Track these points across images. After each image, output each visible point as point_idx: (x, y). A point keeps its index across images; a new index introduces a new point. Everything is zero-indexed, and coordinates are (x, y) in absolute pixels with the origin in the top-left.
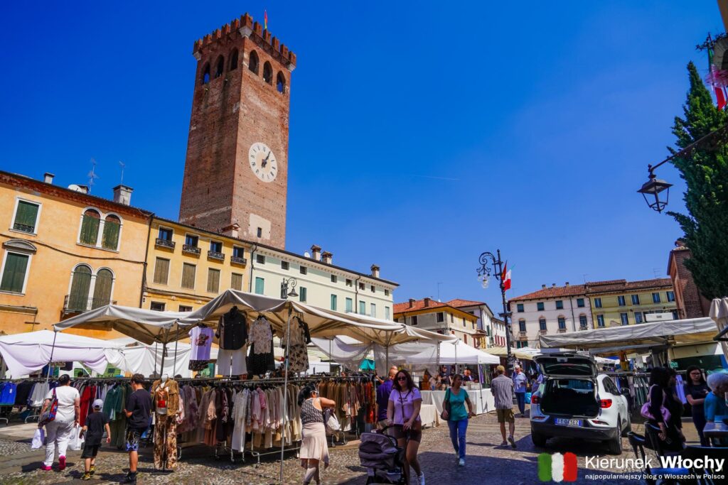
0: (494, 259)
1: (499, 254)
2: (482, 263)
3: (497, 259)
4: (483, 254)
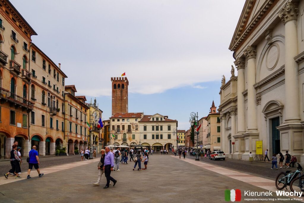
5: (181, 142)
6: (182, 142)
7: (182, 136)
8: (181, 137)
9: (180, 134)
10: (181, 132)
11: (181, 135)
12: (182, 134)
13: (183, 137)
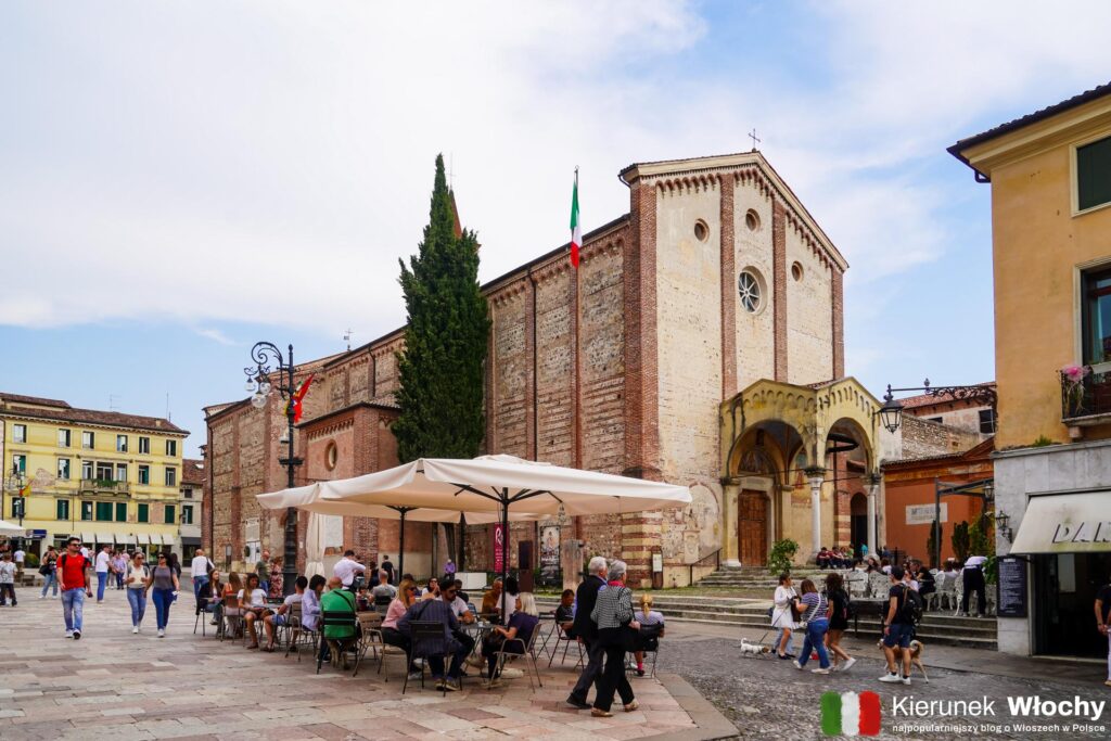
0: (280, 359)
1: (291, 354)
2: (258, 360)
3: (286, 361)
4: (260, 344)
5: (132, 509)
6: (143, 516)
7: (144, 457)
8: (133, 473)
9: (133, 440)
10: (135, 429)
11: (133, 453)
12: (144, 447)
13: (157, 475)
